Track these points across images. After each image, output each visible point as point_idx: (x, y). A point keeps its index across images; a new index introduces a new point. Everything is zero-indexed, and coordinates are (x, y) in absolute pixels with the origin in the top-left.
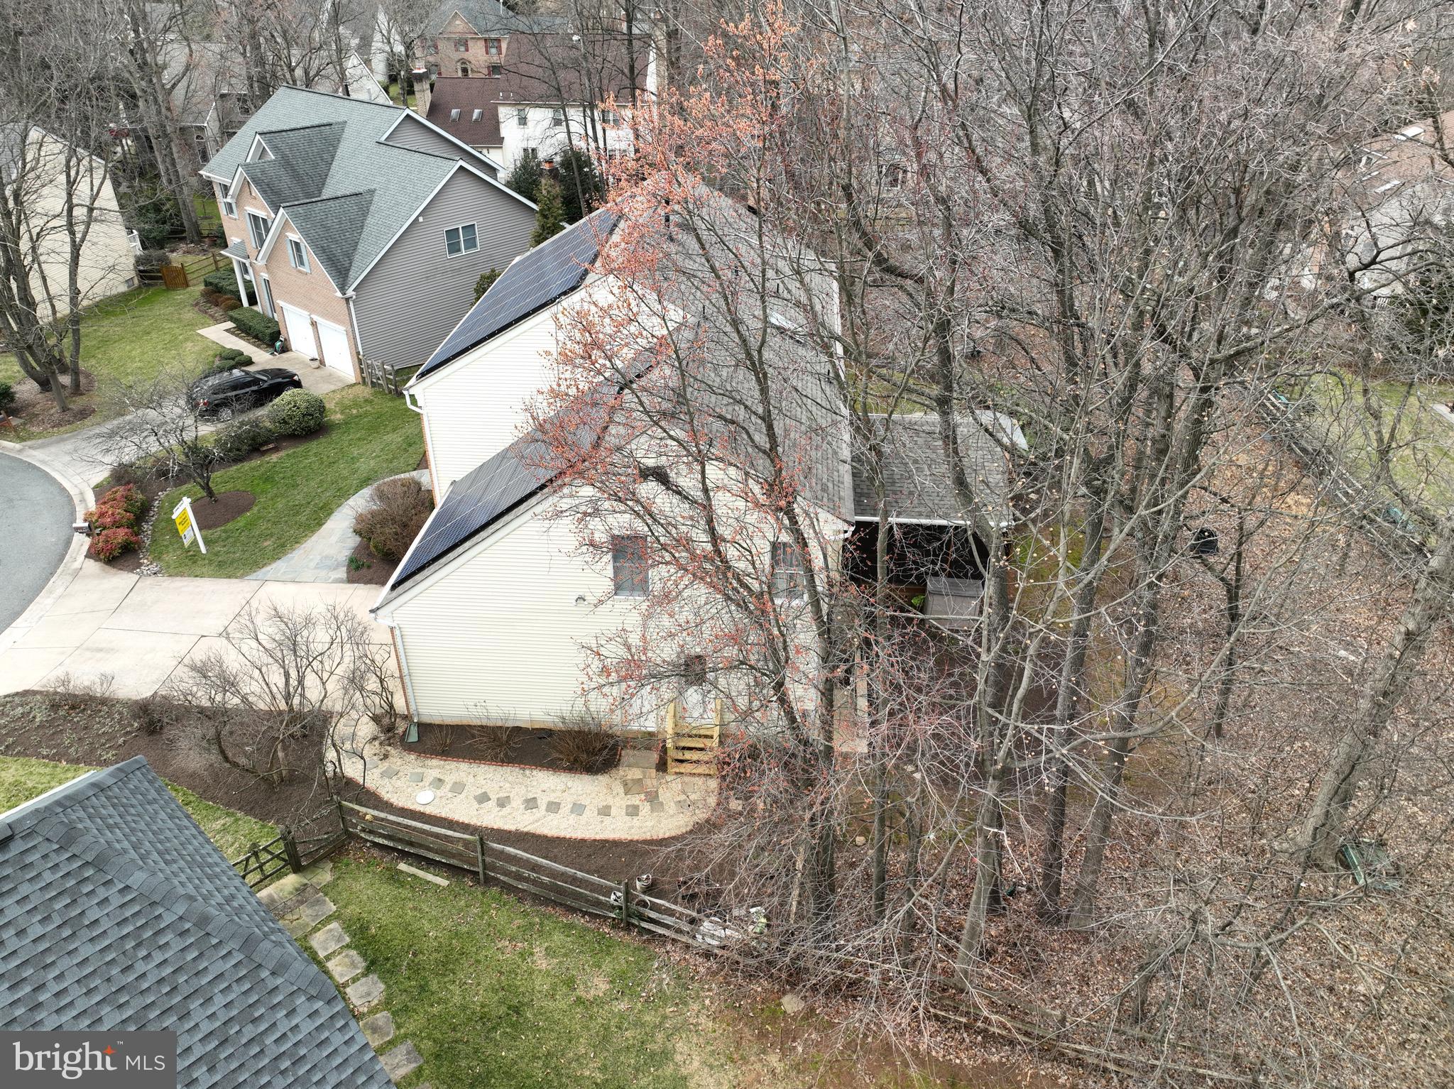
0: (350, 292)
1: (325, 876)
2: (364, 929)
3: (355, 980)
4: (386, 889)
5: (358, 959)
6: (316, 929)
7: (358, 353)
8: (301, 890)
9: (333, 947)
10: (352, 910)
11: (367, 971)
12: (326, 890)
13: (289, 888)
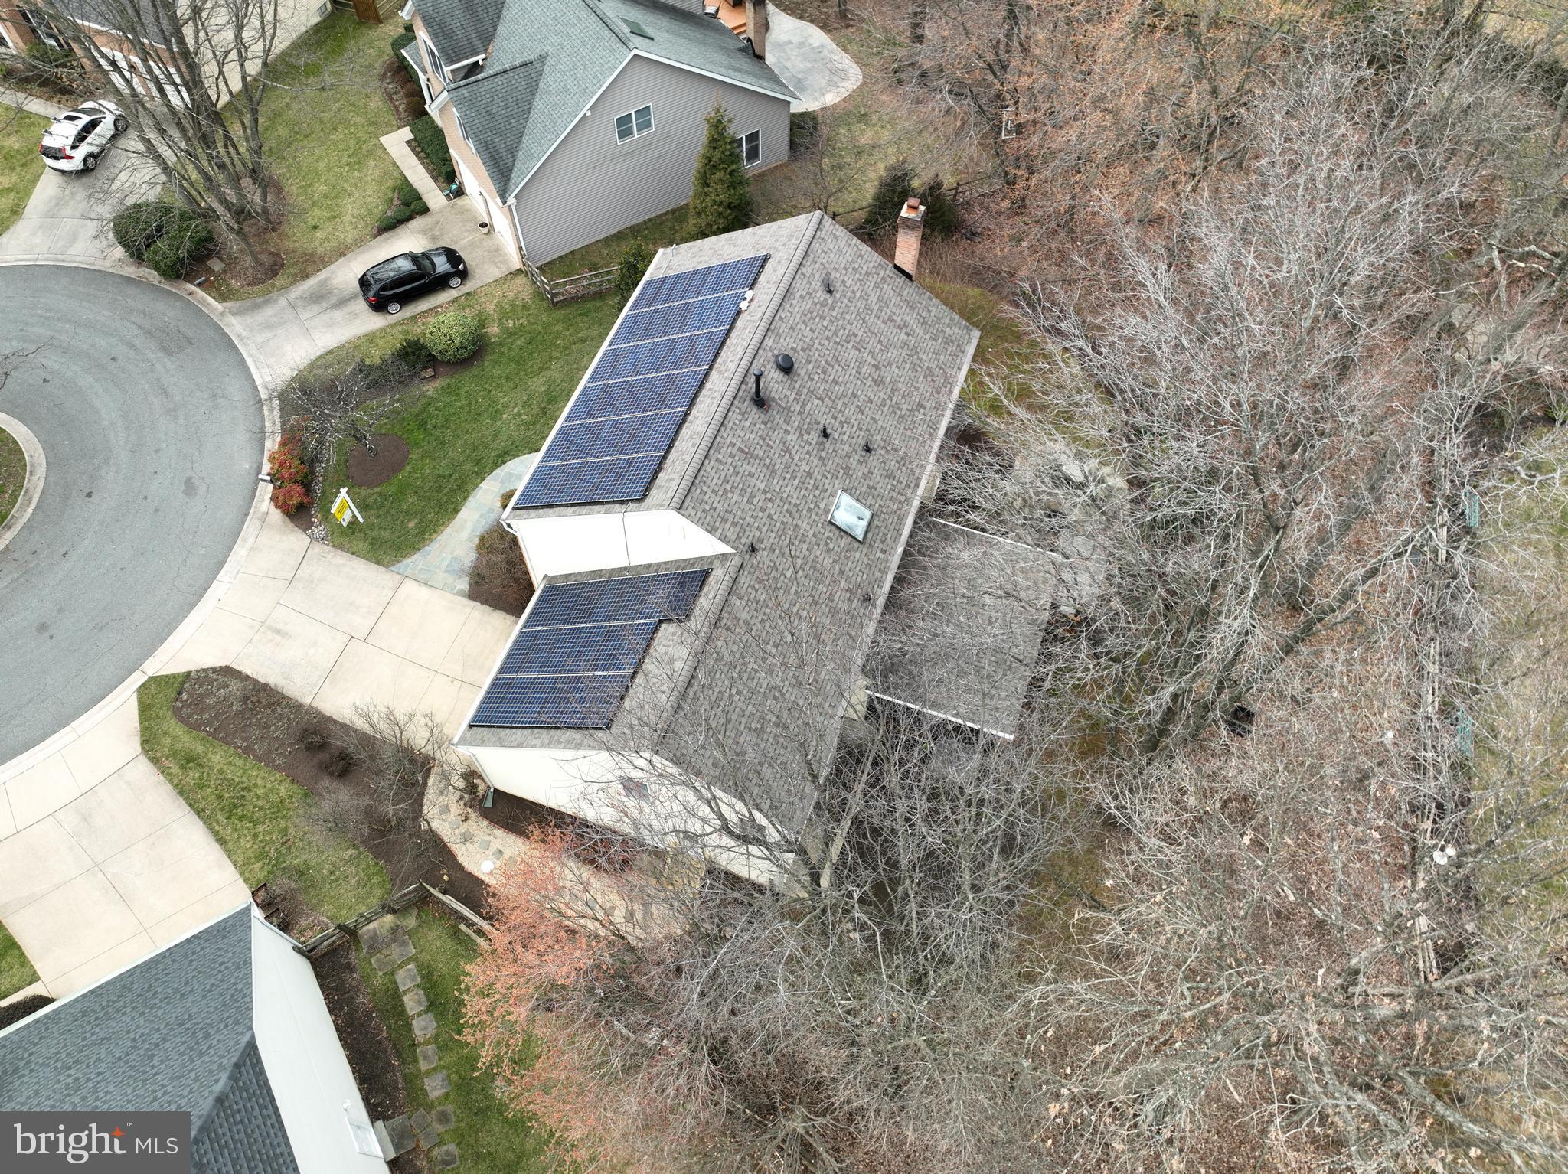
0: (511, 200)
1: (411, 922)
2: (430, 973)
3: (419, 1015)
4: (449, 944)
5: (423, 997)
6: (400, 967)
7: (521, 249)
8: (395, 930)
9: (409, 984)
10: (425, 957)
11: (428, 1010)
12: (411, 933)
13: (387, 926)
